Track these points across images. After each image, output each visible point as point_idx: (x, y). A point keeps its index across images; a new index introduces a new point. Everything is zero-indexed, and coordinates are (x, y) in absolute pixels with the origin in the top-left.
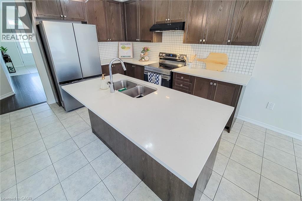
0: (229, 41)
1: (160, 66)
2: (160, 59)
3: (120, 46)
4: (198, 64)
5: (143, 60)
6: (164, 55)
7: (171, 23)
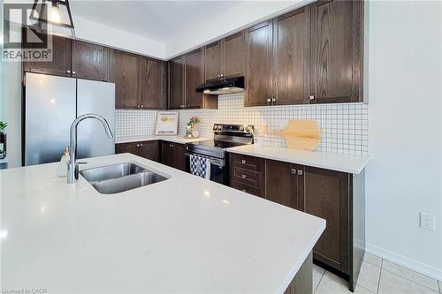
0: (312, 97)
1: (216, 145)
2: (216, 133)
3: (160, 117)
4: (273, 139)
5: (190, 136)
6: (220, 127)
7: (226, 80)
